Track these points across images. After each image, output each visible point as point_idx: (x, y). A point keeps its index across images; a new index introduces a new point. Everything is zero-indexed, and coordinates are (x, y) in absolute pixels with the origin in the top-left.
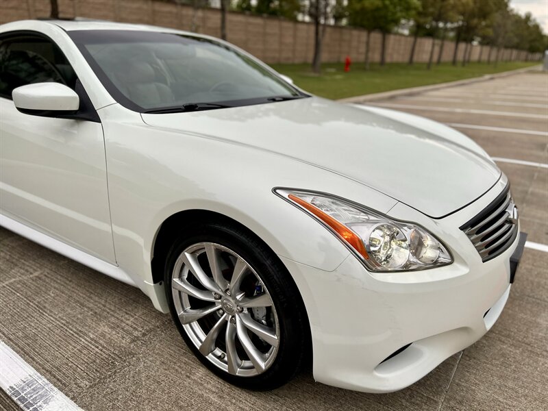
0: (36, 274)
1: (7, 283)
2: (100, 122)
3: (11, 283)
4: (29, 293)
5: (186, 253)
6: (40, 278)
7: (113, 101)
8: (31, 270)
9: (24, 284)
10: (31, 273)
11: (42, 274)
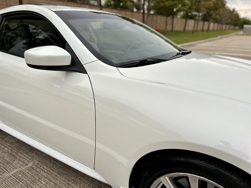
0: (30, 165)
1: (12, 173)
2: (86, 73)
3: (15, 173)
4: (28, 182)
5: (167, 178)
6: (33, 168)
7: (96, 59)
8: (26, 162)
9: (24, 173)
10: (27, 164)
11: (33, 164)
